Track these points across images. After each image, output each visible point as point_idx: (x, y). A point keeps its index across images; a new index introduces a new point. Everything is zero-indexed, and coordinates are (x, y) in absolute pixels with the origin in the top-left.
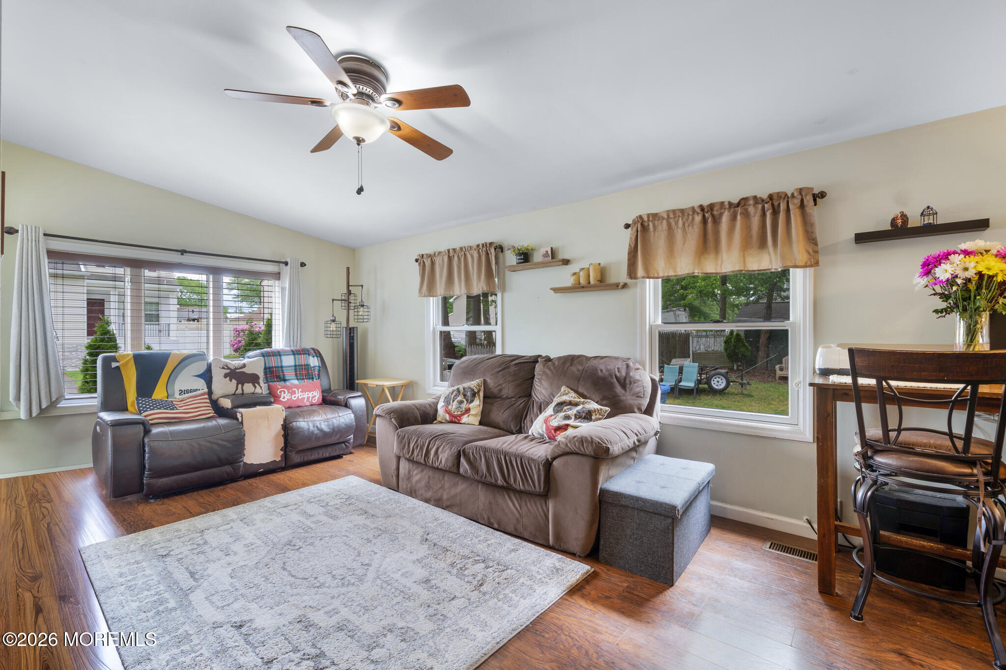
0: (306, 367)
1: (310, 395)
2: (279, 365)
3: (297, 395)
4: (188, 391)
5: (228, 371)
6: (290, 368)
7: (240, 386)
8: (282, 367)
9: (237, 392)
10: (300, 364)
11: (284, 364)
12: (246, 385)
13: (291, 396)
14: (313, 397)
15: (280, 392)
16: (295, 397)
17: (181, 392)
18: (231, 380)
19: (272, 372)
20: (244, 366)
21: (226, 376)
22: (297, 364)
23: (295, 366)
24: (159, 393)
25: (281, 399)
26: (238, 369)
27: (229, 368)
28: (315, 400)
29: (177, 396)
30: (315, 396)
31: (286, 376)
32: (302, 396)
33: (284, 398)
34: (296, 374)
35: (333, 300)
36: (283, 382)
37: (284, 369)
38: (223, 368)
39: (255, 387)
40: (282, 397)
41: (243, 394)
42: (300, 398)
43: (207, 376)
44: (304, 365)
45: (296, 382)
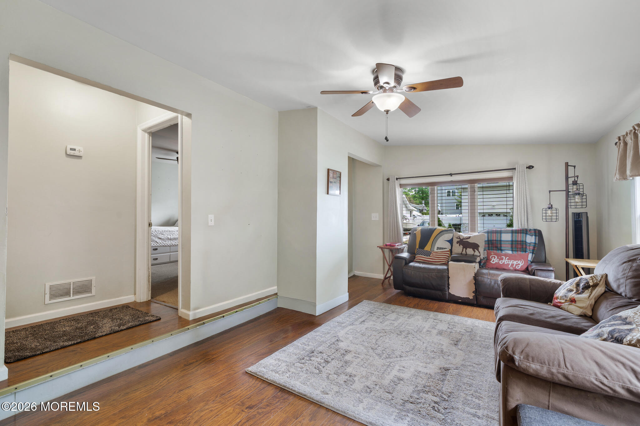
0: (522, 243)
1: (515, 263)
2: (499, 239)
3: (503, 261)
4: (441, 248)
5: (459, 240)
6: (507, 242)
7: (464, 249)
8: (501, 241)
9: (463, 253)
10: (517, 239)
11: (503, 239)
12: (468, 249)
13: (499, 261)
14: (516, 265)
15: (492, 257)
16: (502, 262)
17: (438, 248)
18: (460, 245)
19: (492, 244)
20: (469, 237)
21: (457, 243)
22: (514, 239)
23: (512, 241)
24: (427, 248)
25: (491, 262)
26: (465, 239)
27: (460, 238)
28: (518, 267)
29: (435, 250)
30: (519, 264)
31: (502, 247)
32: (508, 263)
33: (493, 261)
34: (512, 247)
35: (550, 191)
36: (500, 251)
37: (502, 242)
38: (457, 238)
39: (475, 251)
40: (492, 260)
41: (466, 254)
42: (505, 263)
43: (451, 241)
44: (520, 241)
45: (510, 252)
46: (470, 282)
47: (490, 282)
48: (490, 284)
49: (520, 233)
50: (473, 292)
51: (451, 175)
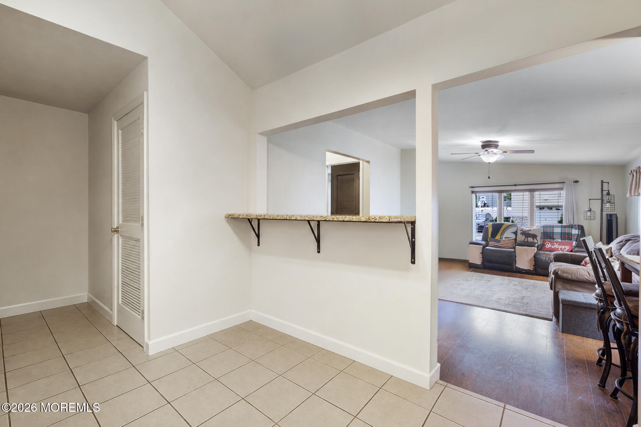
0: (569, 234)
2: (552, 231)
3: (555, 246)
4: (508, 238)
5: (522, 232)
6: (558, 234)
7: (526, 238)
8: (553, 233)
9: (525, 241)
10: (565, 232)
11: (555, 231)
12: (529, 238)
13: (552, 246)
14: (564, 249)
15: (546, 244)
16: (553, 247)
17: (505, 238)
18: (523, 236)
19: (547, 235)
20: (530, 230)
21: (521, 234)
22: (563, 232)
23: (561, 233)
24: (498, 237)
25: (546, 246)
26: (526, 231)
27: (523, 231)
28: (565, 250)
29: (504, 239)
30: (566, 248)
31: (554, 237)
32: (558, 247)
33: (548, 246)
34: (561, 237)
35: (590, 200)
36: (552, 240)
37: (554, 234)
38: (521, 230)
39: (534, 240)
40: (547, 245)
41: (528, 241)
42: (556, 247)
43: (516, 233)
44: (567, 233)
45: (560, 240)
46: (531, 259)
47: (545, 259)
48: (545, 260)
49: (568, 227)
50: (533, 266)
51: (515, 185)
